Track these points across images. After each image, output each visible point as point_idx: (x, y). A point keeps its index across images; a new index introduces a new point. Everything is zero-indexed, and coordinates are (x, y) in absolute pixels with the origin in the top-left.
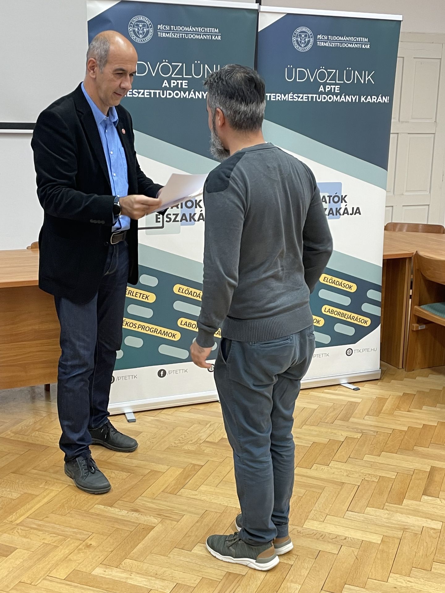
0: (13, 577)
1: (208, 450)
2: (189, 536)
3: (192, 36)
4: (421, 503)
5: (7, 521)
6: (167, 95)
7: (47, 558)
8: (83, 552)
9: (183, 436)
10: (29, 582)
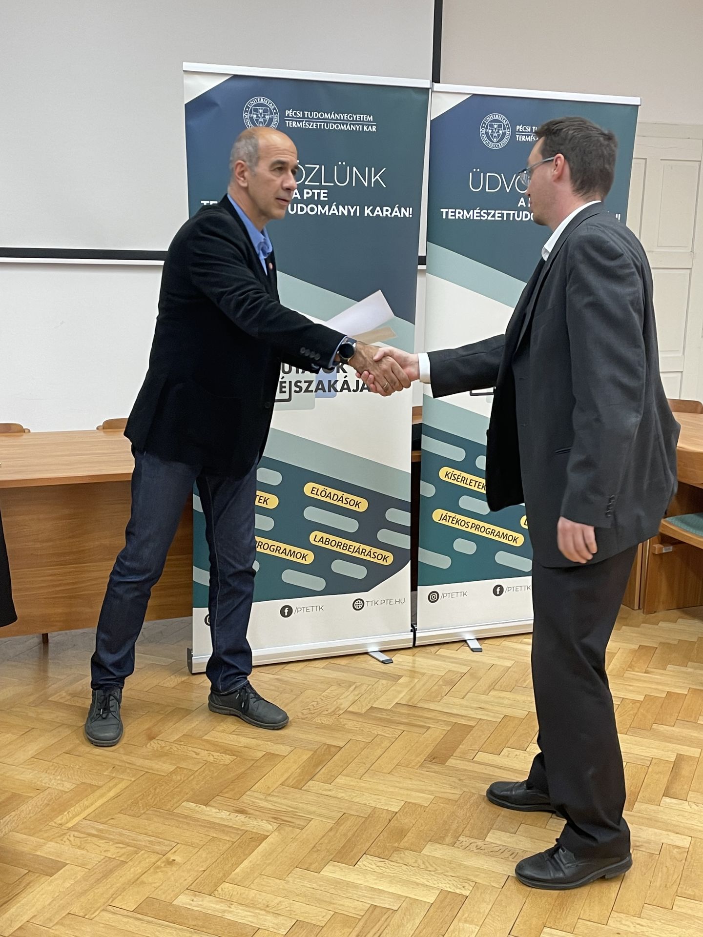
0: (59, 906)
1: (350, 725)
2: (318, 850)
3: (335, 126)
4: (660, 808)
5: (55, 823)
6: (298, 210)
7: (110, 879)
8: (162, 872)
9: (315, 703)
10: (81, 914)
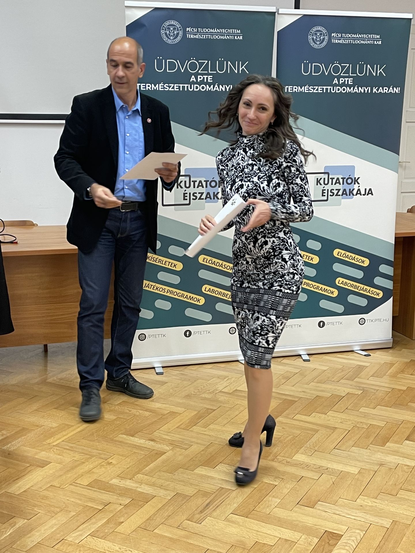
0: (46, 482)
3: (217, 37)
4: (402, 446)
5: (46, 443)
6: (194, 88)
7: (75, 470)
8: (104, 468)
9: (202, 387)
10: (59, 486)
